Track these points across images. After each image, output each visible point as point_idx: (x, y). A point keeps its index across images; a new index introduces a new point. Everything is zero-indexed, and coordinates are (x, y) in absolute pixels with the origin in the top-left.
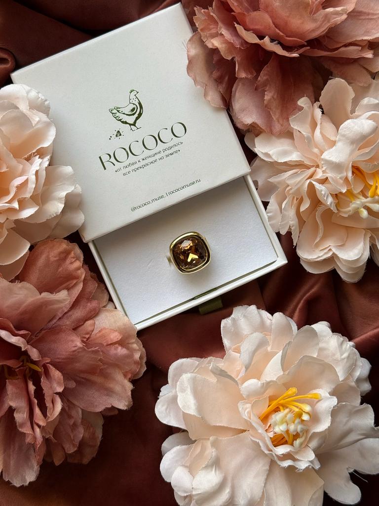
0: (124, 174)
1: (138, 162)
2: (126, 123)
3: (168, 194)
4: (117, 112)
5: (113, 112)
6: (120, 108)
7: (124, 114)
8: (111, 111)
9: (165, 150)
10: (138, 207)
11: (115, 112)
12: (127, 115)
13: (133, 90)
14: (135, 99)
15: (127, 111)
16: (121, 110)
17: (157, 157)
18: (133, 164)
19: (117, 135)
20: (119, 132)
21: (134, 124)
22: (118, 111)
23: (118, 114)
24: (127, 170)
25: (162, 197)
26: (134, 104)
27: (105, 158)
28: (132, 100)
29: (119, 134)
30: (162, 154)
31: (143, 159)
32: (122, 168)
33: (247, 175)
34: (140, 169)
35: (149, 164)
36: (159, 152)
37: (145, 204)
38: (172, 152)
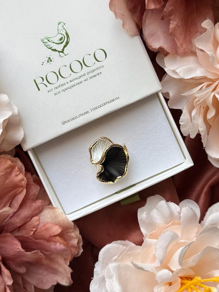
0: (55, 94)
1: (66, 83)
2: (55, 50)
3: (92, 110)
4: (47, 41)
5: (44, 41)
6: (50, 38)
7: (54, 42)
8: (42, 41)
9: (89, 73)
10: (68, 121)
11: (46, 42)
12: (56, 43)
13: (61, 22)
14: (62, 30)
15: (57, 40)
16: (51, 39)
17: (82, 79)
18: (62, 85)
19: (48, 61)
20: (49, 58)
21: (62, 52)
22: (49, 41)
23: (49, 43)
24: (58, 90)
25: (87, 112)
26: (62, 34)
27: (39, 81)
28: (60, 30)
29: (50, 60)
30: (87, 77)
31: (71, 81)
32: (53, 89)
33: (159, 92)
34: (69, 90)
35: (76, 85)
36: (84, 75)
37: (73, 119)
38: (95, 74)
